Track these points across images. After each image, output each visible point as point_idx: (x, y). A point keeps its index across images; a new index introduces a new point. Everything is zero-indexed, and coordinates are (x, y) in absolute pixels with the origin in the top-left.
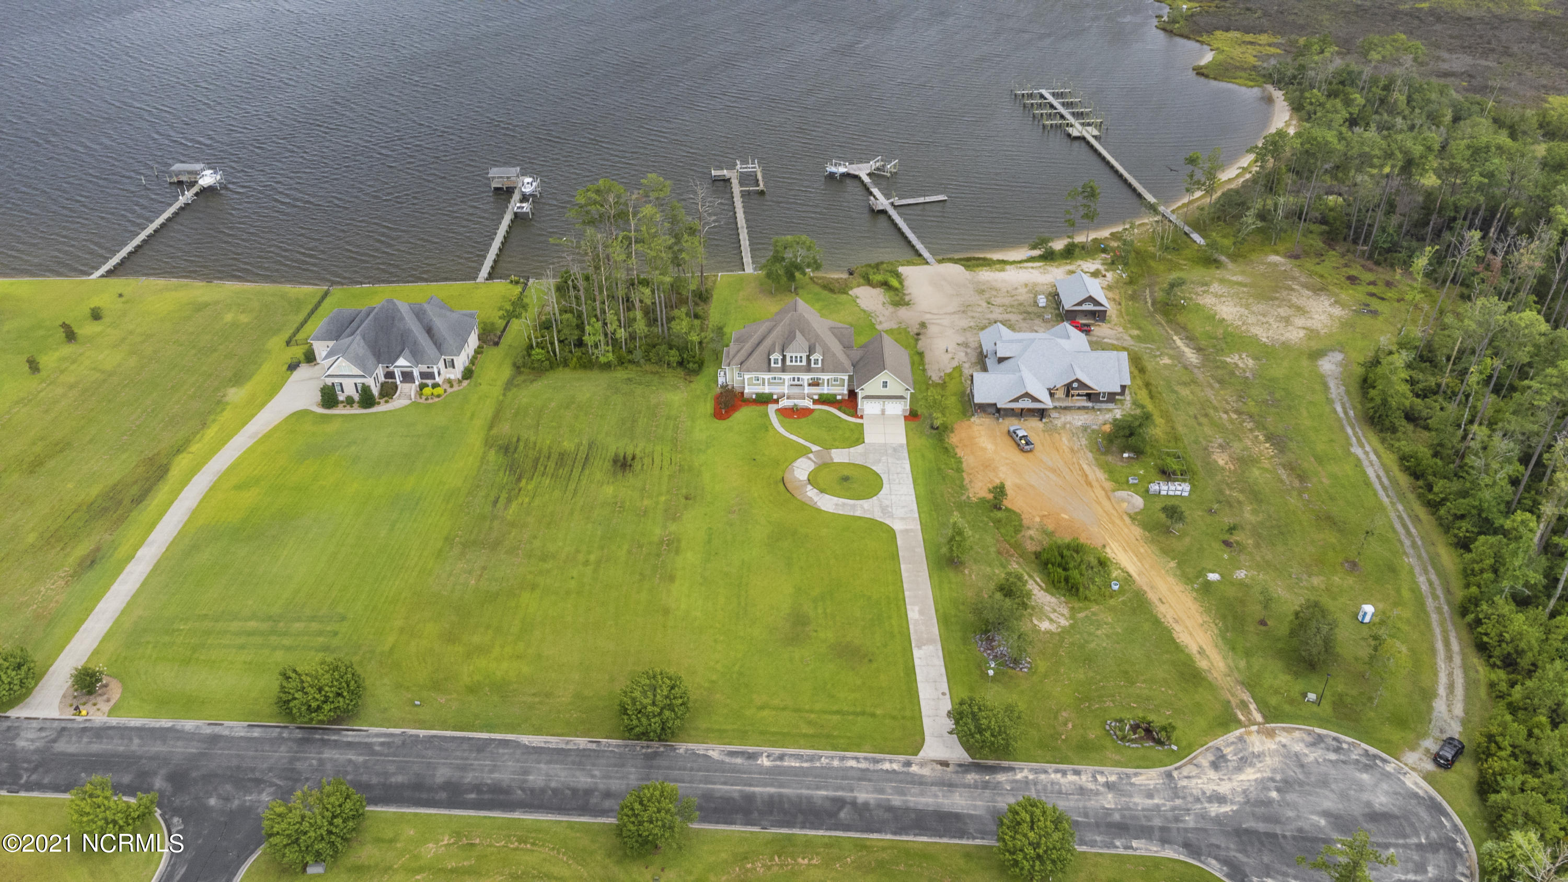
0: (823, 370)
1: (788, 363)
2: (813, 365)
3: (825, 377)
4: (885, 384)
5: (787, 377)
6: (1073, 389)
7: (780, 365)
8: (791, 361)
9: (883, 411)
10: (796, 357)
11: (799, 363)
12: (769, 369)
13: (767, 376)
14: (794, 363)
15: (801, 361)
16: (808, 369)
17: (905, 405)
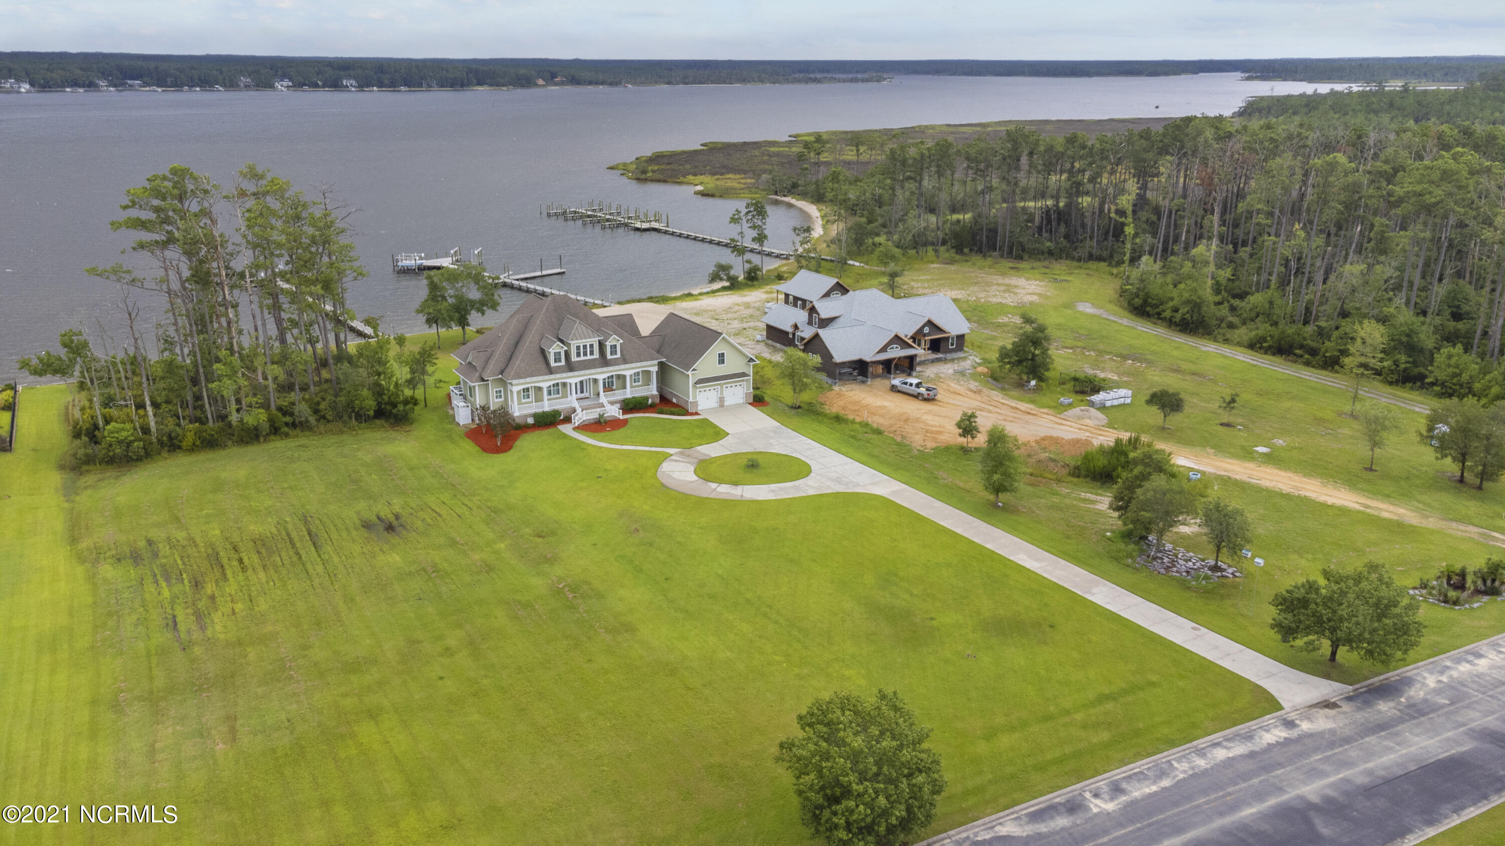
0: (624, 360)
1: (574, 358)
2: (609, 357)
3: (628, 371)
4: (721, 358)
5: (573, 379)
6: (925, 335)
7: (563, 363)
8: (578, 355)
9: (721, 400)
10: (585, 347)
11: (589, 357)
12: (551, 371)
13: (547, 383)
14: (582, 358)
15: (592, 353)
16: (604, 361)
17: (748, 388)
